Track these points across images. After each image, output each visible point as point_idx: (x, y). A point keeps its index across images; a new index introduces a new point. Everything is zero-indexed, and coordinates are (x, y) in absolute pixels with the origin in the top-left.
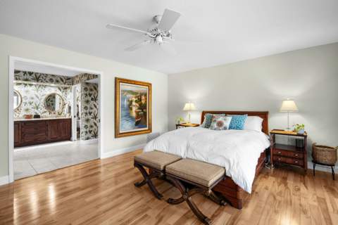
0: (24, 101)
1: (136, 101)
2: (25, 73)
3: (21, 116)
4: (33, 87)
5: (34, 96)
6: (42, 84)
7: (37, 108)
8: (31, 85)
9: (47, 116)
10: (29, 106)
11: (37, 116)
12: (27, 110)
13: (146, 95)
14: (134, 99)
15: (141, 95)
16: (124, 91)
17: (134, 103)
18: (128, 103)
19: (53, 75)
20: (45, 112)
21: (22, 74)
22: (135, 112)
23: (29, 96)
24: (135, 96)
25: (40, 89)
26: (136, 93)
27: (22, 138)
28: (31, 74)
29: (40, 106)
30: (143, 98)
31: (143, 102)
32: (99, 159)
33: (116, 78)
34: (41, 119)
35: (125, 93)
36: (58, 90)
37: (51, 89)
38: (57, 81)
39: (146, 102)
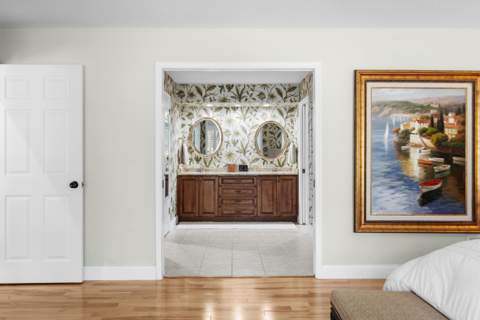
0: (225, 138)
1: (423, 132)
2: (222, 87)
3: (222, 165)
4: (239, 111)
5: (240, 131)
6: (247, 105)
7: (245, 152)
8: (235, 109)
9: (260, 168)
10: (232, 149)
11: (244, 168)
12: (230, 155)
13: (460, 111)
14: (417, 126)
15: (443, 111)
16: (383, 105)
17: (415, 138)
18: (395, 138)
19: (264, 86)
20: (257, 159)
21: (217, 89)
22: (422, 163)
23: (231, 129)
24: (417, 116)
25: (249, 114)
26: (425, 108)
27: (219, 207)
28: (230, 87)
29: (249, 148)
30: (451, 119)
31: (451, 133)
32: (314, 277)
33: (355, 72)
34: (250, 173)
35: (386, 111)
36: (277, 114)
37: (266, 114)
38: (272, 97)
39: (462, 132)
